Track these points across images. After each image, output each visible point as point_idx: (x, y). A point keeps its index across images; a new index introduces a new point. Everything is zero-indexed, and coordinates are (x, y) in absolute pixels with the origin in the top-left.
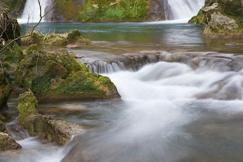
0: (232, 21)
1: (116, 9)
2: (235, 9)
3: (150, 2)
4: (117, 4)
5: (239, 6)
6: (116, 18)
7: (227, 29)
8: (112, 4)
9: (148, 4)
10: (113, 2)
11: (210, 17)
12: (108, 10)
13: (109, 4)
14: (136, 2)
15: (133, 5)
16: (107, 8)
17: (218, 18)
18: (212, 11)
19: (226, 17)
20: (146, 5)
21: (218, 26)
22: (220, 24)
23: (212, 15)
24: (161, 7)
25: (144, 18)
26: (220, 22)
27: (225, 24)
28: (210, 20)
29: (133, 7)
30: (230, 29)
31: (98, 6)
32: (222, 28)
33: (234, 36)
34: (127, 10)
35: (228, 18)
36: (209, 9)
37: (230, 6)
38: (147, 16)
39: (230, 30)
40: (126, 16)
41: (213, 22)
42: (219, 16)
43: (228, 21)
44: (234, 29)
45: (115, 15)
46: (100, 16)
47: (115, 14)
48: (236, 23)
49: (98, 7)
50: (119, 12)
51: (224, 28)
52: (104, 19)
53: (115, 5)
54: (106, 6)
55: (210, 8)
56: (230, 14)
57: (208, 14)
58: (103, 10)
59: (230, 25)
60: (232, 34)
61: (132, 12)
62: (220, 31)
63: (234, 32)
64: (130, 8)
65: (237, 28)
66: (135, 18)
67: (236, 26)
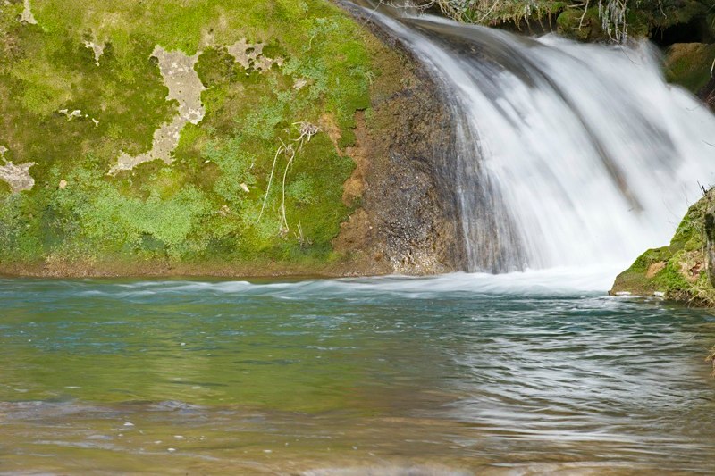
1: (147, 194)
3: (368, 156)
4: (158, 163)
6: (147, 255)
8: (125, 163)
9: (355, 167)
10: (132, 154)
12: (101, 202)
13: (105, 164)
14: (283, 157)
15: (261, 173)
16: (93, 191)
25: (333, 256)
29: (263, 184)
31: (32, 172)
34: (219, 201)
38: (350, 241)
40: (214, 241)
45: (146, 235)
46: (47, 239)
47: (148, 226)
49: (32, 182)
54: (84, 175)
58: (64, 201)
61: (252, 217)
64: (240, 193)
66: (274, 253)
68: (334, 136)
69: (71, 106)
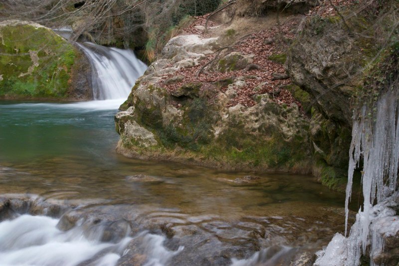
0: (150, 135)
1: (26, 82)
2: (154, 119)
3: (73, 74)
4: (29, 75)
5: (158, 116)
6: (26, 95)
7: (143, 146)
8: (22, 75)
9: (70, 77)
10: (24, 73)
11: (123, 127)
12: (17, 83)
13: (18, 75)
14: (55, 74)
15: (50, 77)
16: (15, 81)
17: (133, 129)
18: (126, 119)
19: (142, 129)
20: (67, 78)
21: (132, 140)
22: (135, 138)
23: (126, 125)
24: (89, 82)
25: (65, 96)
26: (135, 136)
27: (140, 140)
28: (123, 130)
29: (51, 80)
30: (146, 146)
31: (3, 77)
32: (137, 144)
33: (151, 156)
34: (42, 83)
35: (146, 131)
36: (123, 115)
37: (148, 114)
38: (69, 93)
39: (146, 148)
40: (40, 92)
41: (127, 134)
42: (134, 127)
43: (144, 135)
44: (151, 146)
45: (26, 90)
46: (5, 91)
47: (26, 88)
48: (155, 139)
49: (3, 79)
50: (32, 87)
51: (139, 144)
52: (10, 96)
53: (26, 77)
54: (13, 77)
55: (125, 114)
56: (148, 126)
57: (121, 123)
58: (9, 83)
59: (147, 140)
60: (149, 154)
61: (48, 86)
62: (135, 148)
63: (151, 151)
64: (46, 82)
65: (155, 146)
66: (52, 95)
67: (155, 143)
68: (66, 70)
69: (11, 63)
